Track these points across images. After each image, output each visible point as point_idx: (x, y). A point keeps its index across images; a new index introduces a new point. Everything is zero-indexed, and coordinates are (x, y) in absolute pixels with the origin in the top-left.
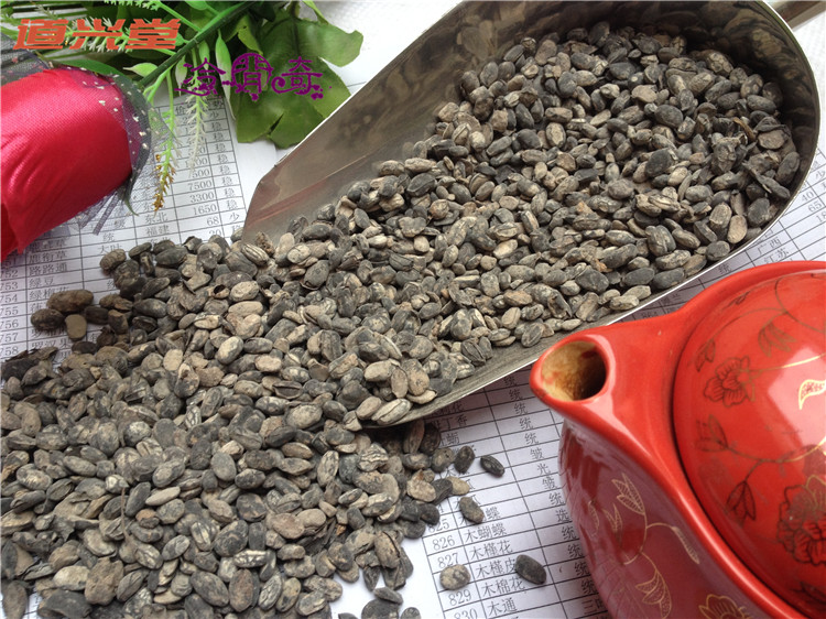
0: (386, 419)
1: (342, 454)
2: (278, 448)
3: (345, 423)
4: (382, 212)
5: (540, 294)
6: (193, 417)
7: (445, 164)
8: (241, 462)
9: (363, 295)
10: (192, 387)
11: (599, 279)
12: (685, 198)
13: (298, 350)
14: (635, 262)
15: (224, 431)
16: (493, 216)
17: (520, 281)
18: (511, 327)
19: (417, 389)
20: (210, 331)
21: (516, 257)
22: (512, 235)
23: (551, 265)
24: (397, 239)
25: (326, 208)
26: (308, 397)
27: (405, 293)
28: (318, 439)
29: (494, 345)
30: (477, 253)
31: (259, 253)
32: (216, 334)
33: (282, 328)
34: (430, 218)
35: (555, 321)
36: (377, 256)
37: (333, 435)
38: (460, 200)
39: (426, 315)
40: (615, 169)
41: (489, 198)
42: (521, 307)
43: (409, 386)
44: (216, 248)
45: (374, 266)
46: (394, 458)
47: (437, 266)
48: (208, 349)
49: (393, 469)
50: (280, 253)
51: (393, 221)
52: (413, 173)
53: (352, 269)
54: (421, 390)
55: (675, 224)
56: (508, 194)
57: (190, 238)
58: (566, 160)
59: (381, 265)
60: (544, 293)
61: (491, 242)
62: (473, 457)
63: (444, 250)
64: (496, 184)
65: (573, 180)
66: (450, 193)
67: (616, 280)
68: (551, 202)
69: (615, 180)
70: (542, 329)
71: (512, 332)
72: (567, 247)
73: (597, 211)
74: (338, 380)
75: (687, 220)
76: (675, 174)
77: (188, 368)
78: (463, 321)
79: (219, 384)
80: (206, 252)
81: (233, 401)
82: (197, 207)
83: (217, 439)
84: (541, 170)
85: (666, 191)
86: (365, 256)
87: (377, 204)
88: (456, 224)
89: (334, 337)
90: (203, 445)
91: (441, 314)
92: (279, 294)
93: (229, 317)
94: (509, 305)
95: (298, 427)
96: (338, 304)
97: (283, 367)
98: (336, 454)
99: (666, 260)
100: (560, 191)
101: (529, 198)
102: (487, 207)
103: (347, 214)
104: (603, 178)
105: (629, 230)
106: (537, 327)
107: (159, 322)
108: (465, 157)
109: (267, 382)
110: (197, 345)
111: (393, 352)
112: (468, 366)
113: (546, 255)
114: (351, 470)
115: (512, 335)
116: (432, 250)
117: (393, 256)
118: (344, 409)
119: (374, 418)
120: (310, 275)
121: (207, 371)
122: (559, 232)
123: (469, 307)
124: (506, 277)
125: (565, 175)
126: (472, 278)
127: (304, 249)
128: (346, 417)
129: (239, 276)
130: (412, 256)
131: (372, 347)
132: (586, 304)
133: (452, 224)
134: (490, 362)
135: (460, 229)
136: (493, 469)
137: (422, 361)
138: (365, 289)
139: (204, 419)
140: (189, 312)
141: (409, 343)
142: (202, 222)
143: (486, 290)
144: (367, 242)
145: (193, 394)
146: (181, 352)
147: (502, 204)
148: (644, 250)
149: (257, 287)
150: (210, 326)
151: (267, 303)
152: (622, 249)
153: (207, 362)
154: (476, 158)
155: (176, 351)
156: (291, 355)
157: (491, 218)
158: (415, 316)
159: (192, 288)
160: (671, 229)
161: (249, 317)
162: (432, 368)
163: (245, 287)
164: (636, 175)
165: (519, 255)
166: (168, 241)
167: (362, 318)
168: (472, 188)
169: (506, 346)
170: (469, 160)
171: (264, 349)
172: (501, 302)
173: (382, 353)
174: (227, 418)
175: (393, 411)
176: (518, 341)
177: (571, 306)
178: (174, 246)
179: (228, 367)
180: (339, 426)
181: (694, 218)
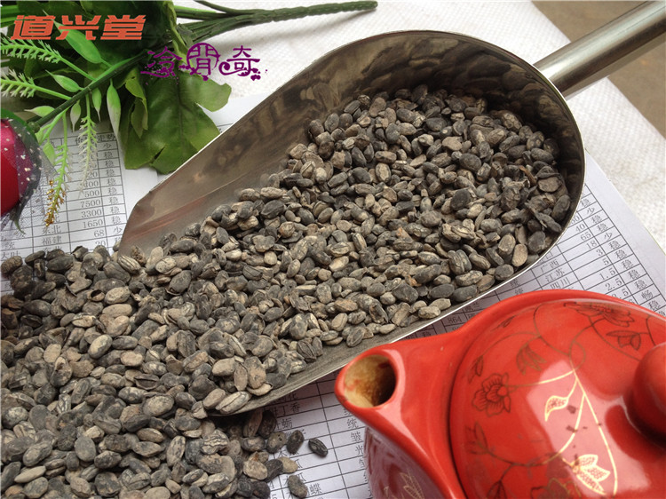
0: (227, 410)
1: (189, 439)
2: (134, 433)
3: (193, 412)
4: (240, 230)
5: (363, 302)
6: (63, 405)
7: (294, 193)
8: (101, 445)
9: (218, 300)
10: (65, 378)
11: (410, 292)
12: (480, 229)
13: (159, 347)
14: (439, 279)
15: (89, 417)
16: (331, 236)
17: (349, 291)
18: (339, 329)
19: (255, 383)
20: (86, 329)
21: (347, 271)
22: (344, 252)
23: (374, 278)
24: (251, 253)
25: (193, 226)
26: (164, 389)
27: (254, 299)
28: (169, 426)
29: (325, 344)
30: (316, 266)
31: (132, 263)
32: (90, 331)
33: (147, 328)
34: (279, 236)
35: (375, 325)
36: (233, 268)
37: (181, 422)
38: (305, 222)
39: (270, 318)
40: (428, 202)
41: (328, 221)
42: (348, 313)
43: (248, 380)
44: (98, 258)
45: (230, 276)
46: (234, 441)
47: (282, 276)
48: (82, 345)
49: (232, 452)
50: (151, 263)
51: (248, 238)
52: (268, 199)
53: (211, 278)
54: (258, 384)
55: (471, 249)
56: (343, 218)
57: (78, 248)
58: (390, 193)
59: (235, 276)
60: (366, 302)
61: (327, 258)
62: (302, 440)
63: (289, 264)
64: (335, 210)
65: (394, 210)
66: (297, 216)
67: (424, 293)
68: (377, 226)
69: (427, 212)
70: (364, 332)
71: (340, 334)
72: (387, 264)
73: (412, 235)
74: (190, 374)
75: (481, 246)
76: (473, 209)
77: (63, 361)
78: (300, 324)
79: (89, 376)
80: (88, 261)
81: (99, 391)
82: (86, 221)
83: (82, 424)
84: (370, 200)
85: (465, 222)
86: (223, 267)
87: (236, 223)
88: (300, 242)
89: (189, 337)
90: (70, 430)
91: (283, 317)
92: (146, 299)
93: (101, 317)
94: (338, 311)
95: (153, 416)
96: (196, 307)
97: (144, 361)
98: (183, 439)
99: (463, 278)
100: (384, 218)
101: (359, 222)
102: (326, 229)
103: (210, 231)
104: (419, 209)
105: (436, 252)
106: (360, 331)
107: (44, 320)
108: (310, 187)
109: (129, 375)
110: (73, 341)
111: (238, 351)
112: (300, 363)
113: (370, 270)
114: (195, 453)
115: (340, 335)
116: (279, 263)
117: (246, 268)
118: (193, 399)
119: (217, 408)
120: (174, 283)
121: (79, 364)
122: (382, 250)
123: (306, 312)
124: (338, 288)
125: (389, 205)
126: (310, 288)
127: (170, 261)
128: (194, 407)
129: (114, 282)
130: (262, 268)
131: (220, 346)
132: (400, 312)
133: (296, 242)
134: (320, 359)
135: (302, 246)
136: (319, 450)
137: (262, 358)
138: (220, 295)
139: (73, 406)
140: (69, 312)
141: (253, 342)
142: (90, 234)
143: (320, 298)
144: (224, 256)
145: (66, 384)
146: (60, 346)
147: (338, 226)
148: (446, 270)
149: (129, 292)
150: (86, 325)
151: (136, 306)
152: (429, 268)
153: (80, 356)
154: (319, 189)
155: (55, 345)
156: (152, 352)
157: (329, 238)
158: (261, 319)
159: (74, 291)
160: (468, 253)
161: (119, 317)
162: (270, 365)
163: (118, 292)
164: (443, 208)
165: (350, 269)
166: (59, 250)
167: (217, 320)
168: (315, 213)
169: (335, 345)
170: (313, 190)
171: (130, 346)
172: (332, 309)
173: (228, 351)
174: (93, 406)
175: (233, 402)
176: (344, 341)
177: (388, 313)
178: (63, 255)
179: (97, 361)
180: (188, 413)
181: (486, 245)
